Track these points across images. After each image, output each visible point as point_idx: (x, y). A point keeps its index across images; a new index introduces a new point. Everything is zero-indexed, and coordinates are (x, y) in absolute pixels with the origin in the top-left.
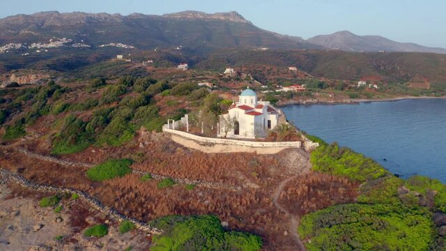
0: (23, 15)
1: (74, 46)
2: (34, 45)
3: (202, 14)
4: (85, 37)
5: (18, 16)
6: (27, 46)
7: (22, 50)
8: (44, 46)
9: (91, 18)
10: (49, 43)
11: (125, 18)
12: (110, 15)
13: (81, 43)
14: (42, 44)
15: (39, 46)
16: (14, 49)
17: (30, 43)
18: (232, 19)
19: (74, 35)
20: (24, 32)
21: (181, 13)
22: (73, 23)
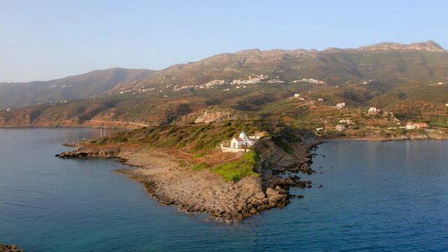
0: (228, 54)
1: (270, 82)
2: (235, 82)
3: (397, 45)
4: (281, 74)
5: (223, 54)
6: (229, 82)
7: (225, 86)
8: (244, 82)
9: (288, 55)
10: (248, 79)
11: (321, 53)
12: (306, 51)
13: (277, 79)
14: (242, 80)
15: (239, 82)
16: (218, 85)
17: (231, 80)
18: (428, 49)
19: (270, 72)
20: (228, 69)
21: (377, 46)
22: (271, 60)
